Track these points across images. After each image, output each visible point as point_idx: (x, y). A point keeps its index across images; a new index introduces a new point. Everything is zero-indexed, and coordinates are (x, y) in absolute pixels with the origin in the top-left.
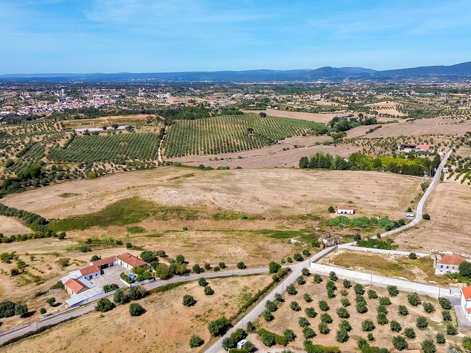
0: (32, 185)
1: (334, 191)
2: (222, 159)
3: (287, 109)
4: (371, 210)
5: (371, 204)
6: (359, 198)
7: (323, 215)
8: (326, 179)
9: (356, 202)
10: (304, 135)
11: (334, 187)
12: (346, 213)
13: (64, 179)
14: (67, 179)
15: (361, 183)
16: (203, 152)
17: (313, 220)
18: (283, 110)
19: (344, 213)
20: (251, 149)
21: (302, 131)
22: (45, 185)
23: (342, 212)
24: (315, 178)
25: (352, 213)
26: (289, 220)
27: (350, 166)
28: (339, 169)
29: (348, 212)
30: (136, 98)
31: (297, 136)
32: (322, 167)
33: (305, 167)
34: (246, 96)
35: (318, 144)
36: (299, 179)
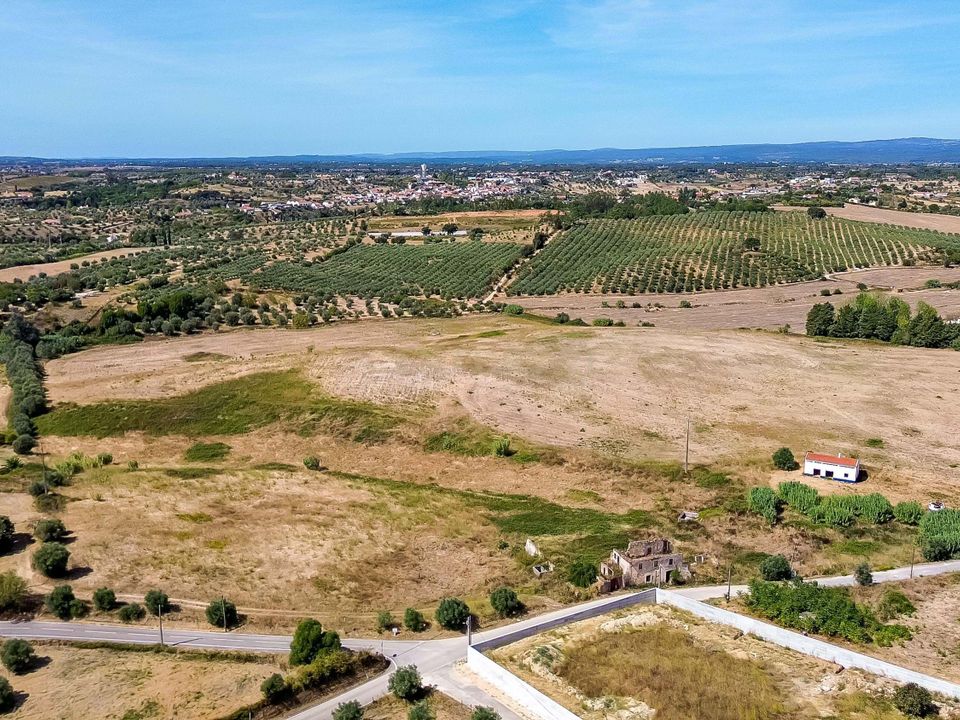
0: (161, 331)
1: (846, 404)
2: (637, 306)
3: (903, 205)
4: (928, 476)
5: (945, 456)
6: (915, 432)
7: (751, 473)
8: (849, 367)
9: (894, 443)
10: (907, 264)
11: (858, 389)
12: (829, 474)
13: (241, 324)
14: (249, 324)
15: (953, 387)
16: (601, 287)
17: (702, 486)
18: (892, 208)
19: (823, 474)
20: (735, 286)
21: (906, 254)
22: (190, 332)
23: (817, 472)
24: (814, 363)
25: (853, 476)
26: (630, 476)
27: (953, 335)
28: (917, 345)
29: (839, 472)
30: (570, 186)
31: (889, 264)
32: (868, 336)
33: (825, 333)
34: (822, 181)
35: (932, 285)
36: (761, 360)
